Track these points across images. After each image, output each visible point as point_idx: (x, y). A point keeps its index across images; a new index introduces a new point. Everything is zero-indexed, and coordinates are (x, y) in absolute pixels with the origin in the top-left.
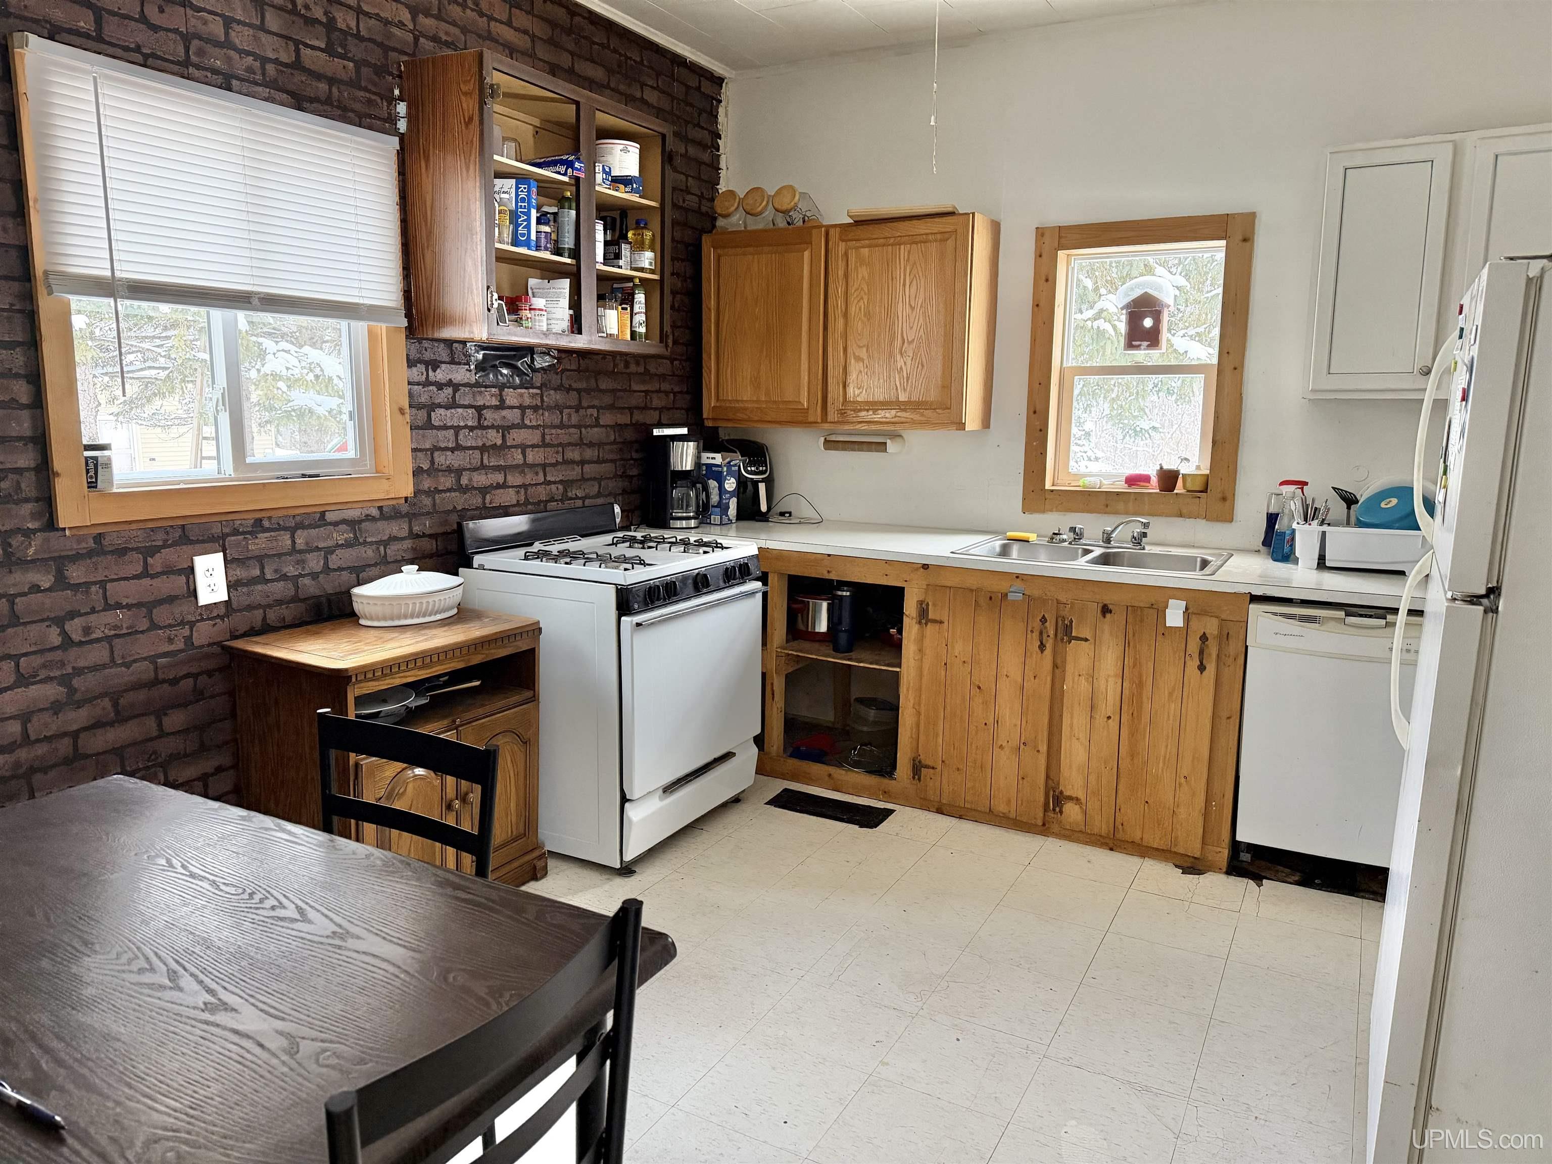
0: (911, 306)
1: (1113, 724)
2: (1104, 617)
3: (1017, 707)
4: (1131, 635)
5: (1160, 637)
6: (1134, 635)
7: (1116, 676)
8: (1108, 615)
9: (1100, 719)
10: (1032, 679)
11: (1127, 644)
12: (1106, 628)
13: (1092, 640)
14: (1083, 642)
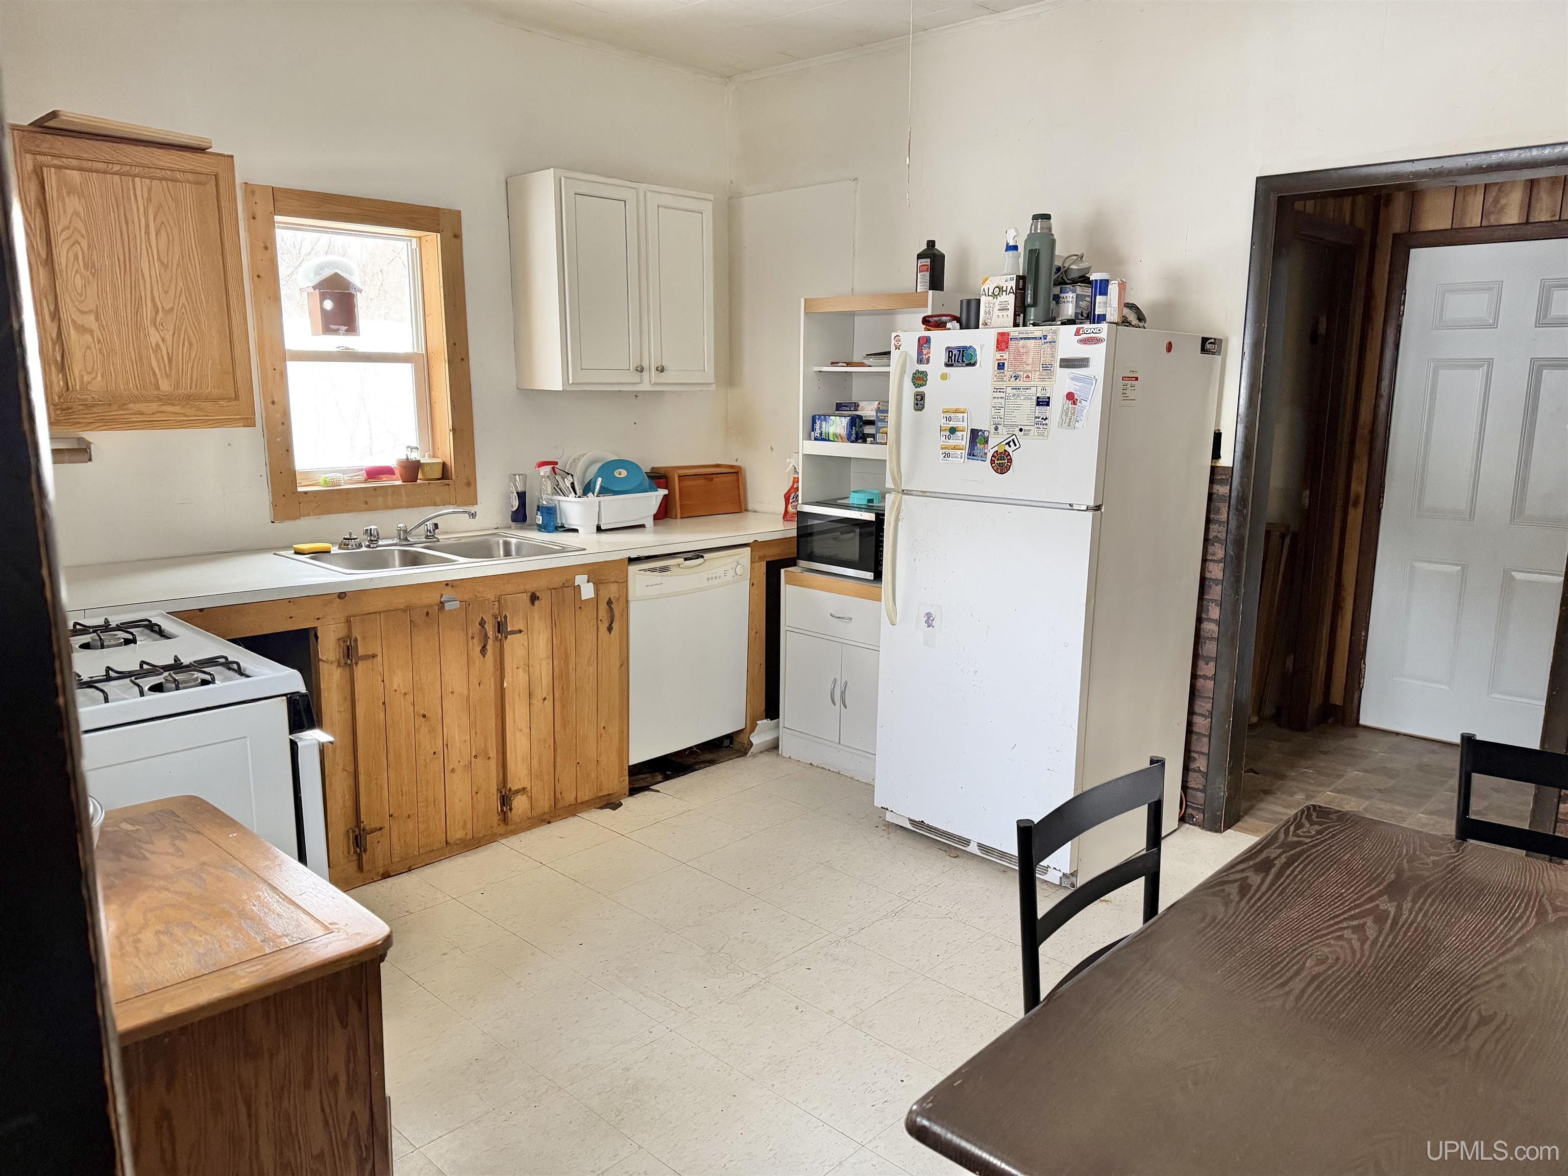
0: (162, 263)
1: (549, 703)
2: (533, 604)
3: (465, 721)
4: (556, 616)
5: (578, 610)
6: (558, 615)
7: (548, 658)
8: (536, 603)
9: (537, 702)
10: (478, 687)
11: (553, 625)
12: (536, 615)
13: (525, 631)
14: (518, 635)
